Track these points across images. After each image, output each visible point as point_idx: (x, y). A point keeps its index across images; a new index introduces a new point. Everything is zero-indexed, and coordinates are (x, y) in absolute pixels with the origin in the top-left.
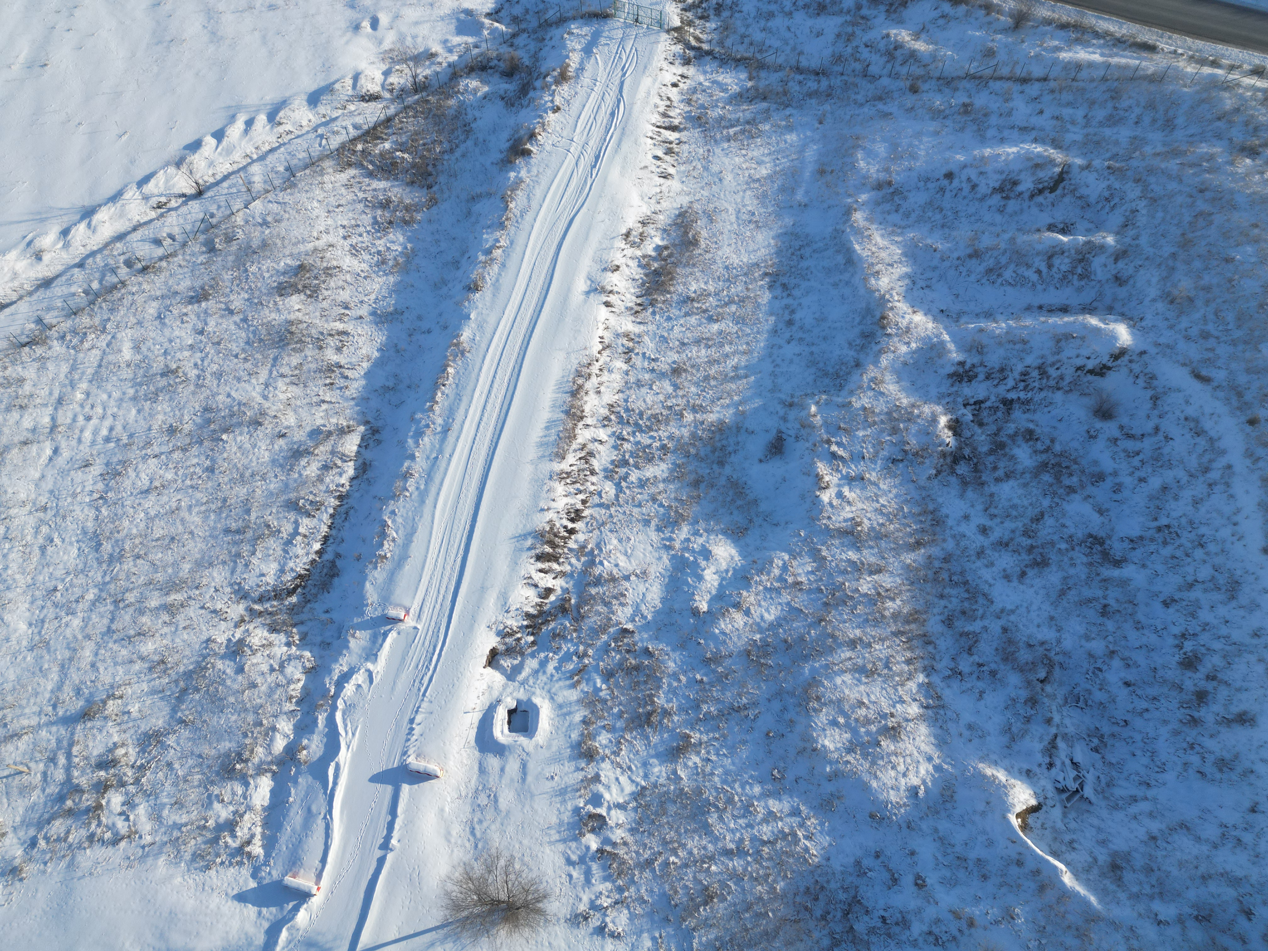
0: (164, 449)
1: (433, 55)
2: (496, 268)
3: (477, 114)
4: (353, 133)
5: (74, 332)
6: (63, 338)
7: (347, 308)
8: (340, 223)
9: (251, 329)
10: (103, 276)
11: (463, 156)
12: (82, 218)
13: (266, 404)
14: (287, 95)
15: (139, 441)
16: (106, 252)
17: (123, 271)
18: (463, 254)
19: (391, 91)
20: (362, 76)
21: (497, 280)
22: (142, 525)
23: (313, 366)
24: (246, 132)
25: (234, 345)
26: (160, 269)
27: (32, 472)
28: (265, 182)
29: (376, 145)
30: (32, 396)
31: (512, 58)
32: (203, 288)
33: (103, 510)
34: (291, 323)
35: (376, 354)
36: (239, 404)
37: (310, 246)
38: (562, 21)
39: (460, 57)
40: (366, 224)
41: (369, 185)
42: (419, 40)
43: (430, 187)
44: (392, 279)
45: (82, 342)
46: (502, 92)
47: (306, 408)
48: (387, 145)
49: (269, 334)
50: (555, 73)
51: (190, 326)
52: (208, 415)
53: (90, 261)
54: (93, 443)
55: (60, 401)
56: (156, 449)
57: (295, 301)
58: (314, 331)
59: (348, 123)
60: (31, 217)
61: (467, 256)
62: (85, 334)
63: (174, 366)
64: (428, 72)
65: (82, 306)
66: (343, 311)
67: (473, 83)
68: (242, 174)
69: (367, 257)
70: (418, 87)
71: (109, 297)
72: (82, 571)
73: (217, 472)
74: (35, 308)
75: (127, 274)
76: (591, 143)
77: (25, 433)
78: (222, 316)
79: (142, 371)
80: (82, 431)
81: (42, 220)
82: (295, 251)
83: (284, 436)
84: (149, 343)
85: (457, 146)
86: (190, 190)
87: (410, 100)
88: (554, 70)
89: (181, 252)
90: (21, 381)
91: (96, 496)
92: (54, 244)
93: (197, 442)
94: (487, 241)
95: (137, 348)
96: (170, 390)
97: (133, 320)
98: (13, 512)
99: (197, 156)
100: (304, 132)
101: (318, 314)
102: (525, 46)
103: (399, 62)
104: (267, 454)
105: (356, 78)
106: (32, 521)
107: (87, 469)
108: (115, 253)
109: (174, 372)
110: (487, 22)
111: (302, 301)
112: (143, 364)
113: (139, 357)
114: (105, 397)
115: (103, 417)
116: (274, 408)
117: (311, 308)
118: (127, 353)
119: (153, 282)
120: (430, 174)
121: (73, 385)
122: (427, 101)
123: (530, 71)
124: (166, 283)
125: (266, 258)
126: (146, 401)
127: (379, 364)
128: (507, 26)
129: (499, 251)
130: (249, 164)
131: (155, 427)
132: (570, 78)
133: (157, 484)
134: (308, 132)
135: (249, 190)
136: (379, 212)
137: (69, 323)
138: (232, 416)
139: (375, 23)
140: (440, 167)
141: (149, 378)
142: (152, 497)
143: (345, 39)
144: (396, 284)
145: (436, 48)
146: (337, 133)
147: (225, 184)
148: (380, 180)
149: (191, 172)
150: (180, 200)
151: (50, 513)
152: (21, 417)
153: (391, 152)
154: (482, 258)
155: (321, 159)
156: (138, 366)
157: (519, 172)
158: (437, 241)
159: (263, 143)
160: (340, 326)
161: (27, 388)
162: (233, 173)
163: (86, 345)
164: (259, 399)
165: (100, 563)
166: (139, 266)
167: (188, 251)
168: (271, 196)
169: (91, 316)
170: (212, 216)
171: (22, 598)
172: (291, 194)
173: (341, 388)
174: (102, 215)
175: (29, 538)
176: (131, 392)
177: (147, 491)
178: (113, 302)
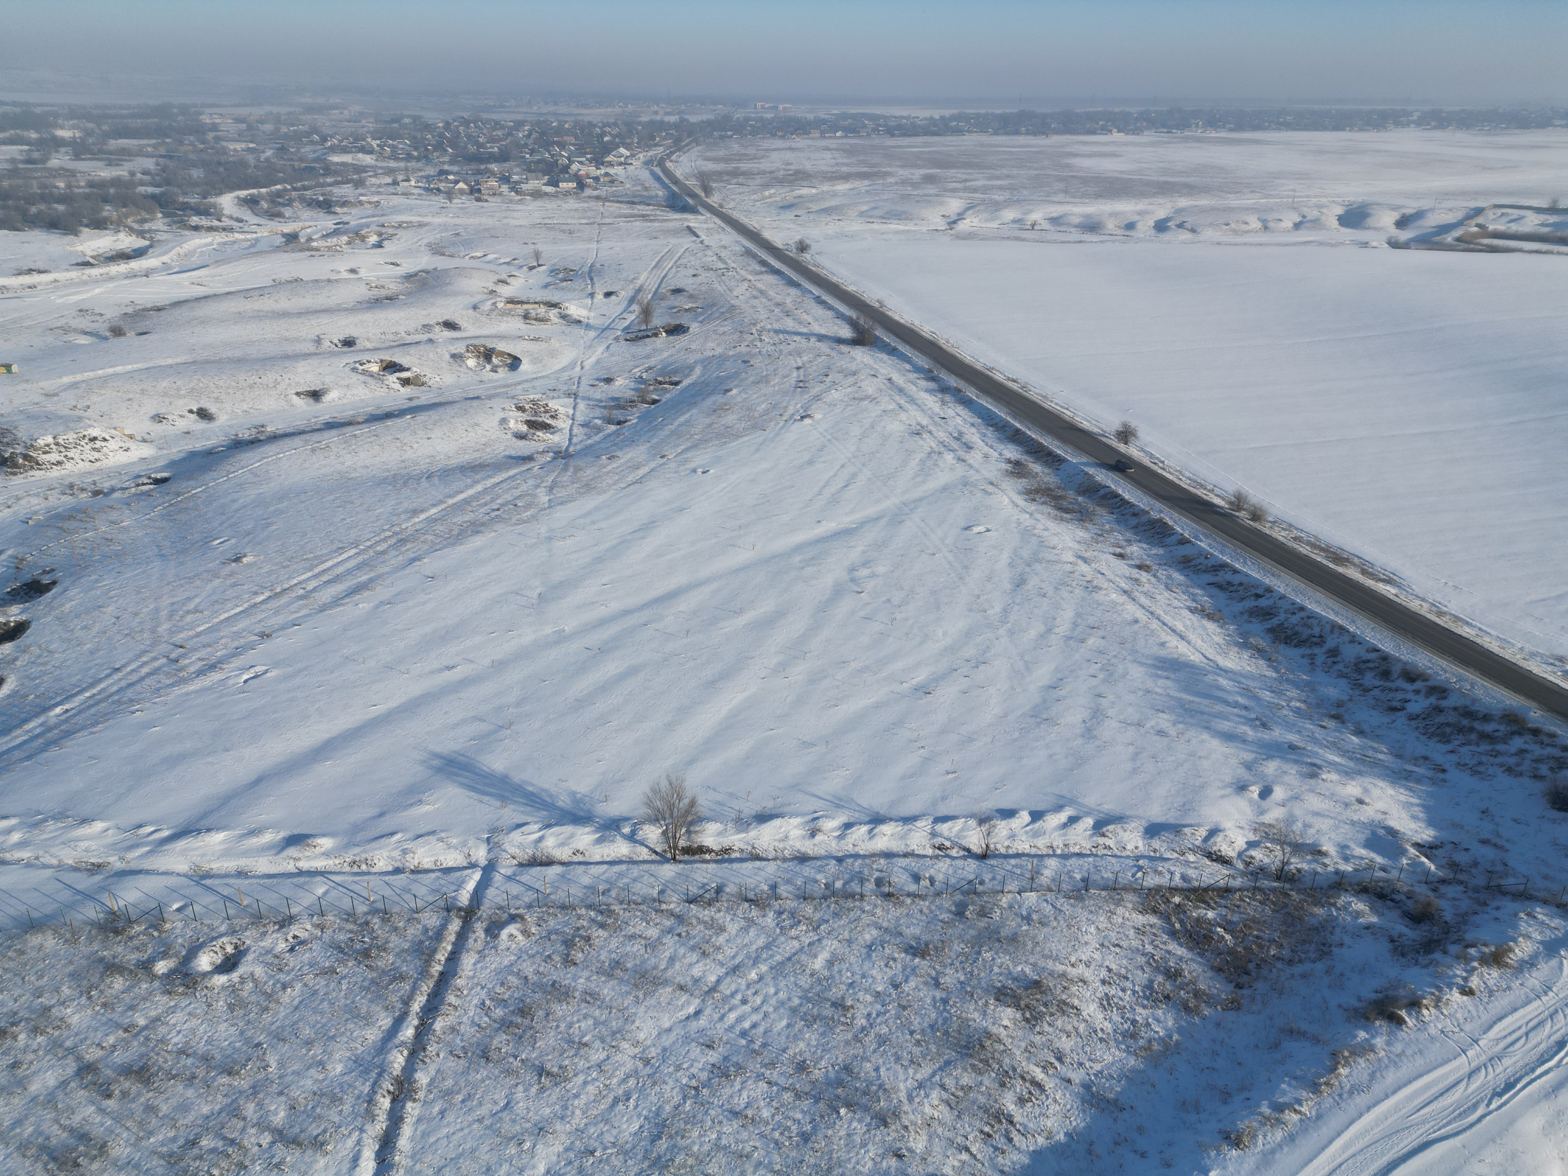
0: (782, 1081)
1: (1321, 853)
2: (1279, 1135)
3: (1347, 940)
4: (1177, 881)
5: (793, 914)
6: (780, 913)
7: (1060, 1059)
8: (1107, 963)
9: (945, 1014)
10: (851, 880)
11: (1304, 976)
12: (869, 822)
13: (906, 1107)
14: (1128, 813)
15: (767, 1056)
16: (867, 861)
17: (870, 886)
18: (1242, 1089)
19: (1248, 864)
20: (1221, 834)
21: (1273, 1152)
22: (706, 1148)
23: (982, 1099)
24: (1065, 826)
25: (918, 1020)
26: (902, 904)
27: (666, 1019)
28: (1053, 880)
29: (1198, 907)
30: (719, 948)
31: (1429, 904)
32: (927, 945)
33: (688, 1102)
34: (989, 1035)
35: (1061, 1137)
36: (881, 1086)
37: (1060, 968)
38: (1525, 896)
39: (1356, 870)
40: (1138, 981)
41: (1165, 943)
42: (1312, 831)
43: (1239, 986)
44: (1132, 1061)
45: (792, 927)
46: (1395, 934)
47: (943, 1143)
48: (1211, 915)
49: (959, 1032)
50: (1486, 950)
51: (890, 973)
52: (844, 1076)
53: (850, 861)
54: (731, 1028)
55: (735, 970)
56: (774, 1075)
57: (1007, 1015)
58: (1007, 1061)
59: (1178, 871)
60: (832, 799)
61: (1246, 1094)
62: (800, 922)
63: (849, 1003)
64: (1305, 866)
65: (815, 895)
66: (1053, 1060)
67: (1359, 905)
68: (1035, 861)
69: (1117, 1018)
70: (1282, 875)
71: (841, 902)
72: (626, 1153)
73: (810, 1145)
74: (779, 874)
75: (872, 890)
76: (1507, 1062)
77: (688, 979)
78: (926, 983)
79: (819, 988)
80: (730, 1010)
81: (838, 806)
82: (1042, 963)
83: (900, 1157)
84: (844, 966)
85: (1300, 961)
86: (976, 849)
87: (1266, 883)
88: (1485, 945)
89: (931, 899)
90: (722, 929)
91: (694, 1083)
92: (833, 830)
93: (814, 1097)
94: (1284, 1093)
95: (830, 963)
96: (830, 1024)
97: (846, 935)
98: (625, 1045)
99: (1003, 823)
100: (1123, 854)
101: (1023, 1045)
102: (1454, 899)
103: (1273, 841)
104: (870, 1164)
105: (1213, 832)
106: (629, 1066)
107: (707, 1050)
108: (875, 866)
109: (846, 1008)
110: (1412, 851)
111: (1015, 1019)
112: (823, 982)
113: (826, 973)
114: (772, 990)
115: (756, 1010)
116: (912, 1117)
117: (1020, 1033)
118: (819, 963)
119: (888, 912)
120: (1247, 973)
121: (756, 961)
122: (1287, 895)
123: (1447, 929)
124: (898, 919)
125: (1007, 952)
126: (802, 1019)
127: (1057, 1151)
128: (1439, 867)
129: (1295, 1117)
130: (1048, 856)
131: (791, 1052)
132: (1507, 965)
133: (750, 1113)
134: (1128, 857)
135: (1032, 879)
136: (1160, 978)
137: (795, 904)
138: (865, 1093)
139: (1266, 793)
140: (1264, 972)
141: (820, 999)
142: (736, 1124)
143: (1223, 792)
144: (1133, 1070)
145: (1327, 847)
146: (1160, 873)
147: (1013, 861)
148: (1181, 945)
149: (988, 834)
150: (962, 853)
151: (648, 1070)
152: (698, 962)
153: (1209, 922)
154: (1266, 1110)
155: (1125, 889)
156: (819, 980)
157: (1373, 1037)
158: (1215, 1053)
159: (1075, 844)
160: (1039, 1074)
161: (721, 939)
162: (1028, 855)
163: (793, 933)
164: (903, 1096)
165: (645, 1158)
166: (886, 889)
167: (938, 902)
168: (1050, 896)
169: (816, 909)
170: (982, 883)
171: (563, 1138)
172: (1072, 906)
173: (996, 1149)
174: (887, 829)
175: (615, 1081)
176: (796, 1001)
177: (735, 1114)
178: (842, 908)
